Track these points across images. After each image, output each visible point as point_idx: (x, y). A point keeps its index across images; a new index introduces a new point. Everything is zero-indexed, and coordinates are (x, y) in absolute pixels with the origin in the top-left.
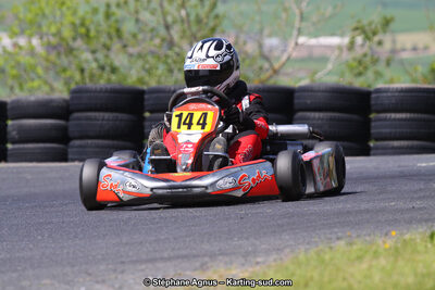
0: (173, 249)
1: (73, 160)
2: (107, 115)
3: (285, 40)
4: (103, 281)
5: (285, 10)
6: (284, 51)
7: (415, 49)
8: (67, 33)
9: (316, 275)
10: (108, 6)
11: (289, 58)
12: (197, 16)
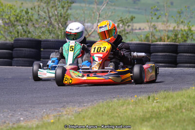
0: (53, 100)
1: (14, 66)
2: (27, 49)
3: (93, 24)
4: (27, 111)
5: (94, 13)
6: (92, 28)
7: (140, 29)
8: (12, 19)
9: (106, 111)
10: (27, 9)
11: (94, 31)
12: (61, 13)
